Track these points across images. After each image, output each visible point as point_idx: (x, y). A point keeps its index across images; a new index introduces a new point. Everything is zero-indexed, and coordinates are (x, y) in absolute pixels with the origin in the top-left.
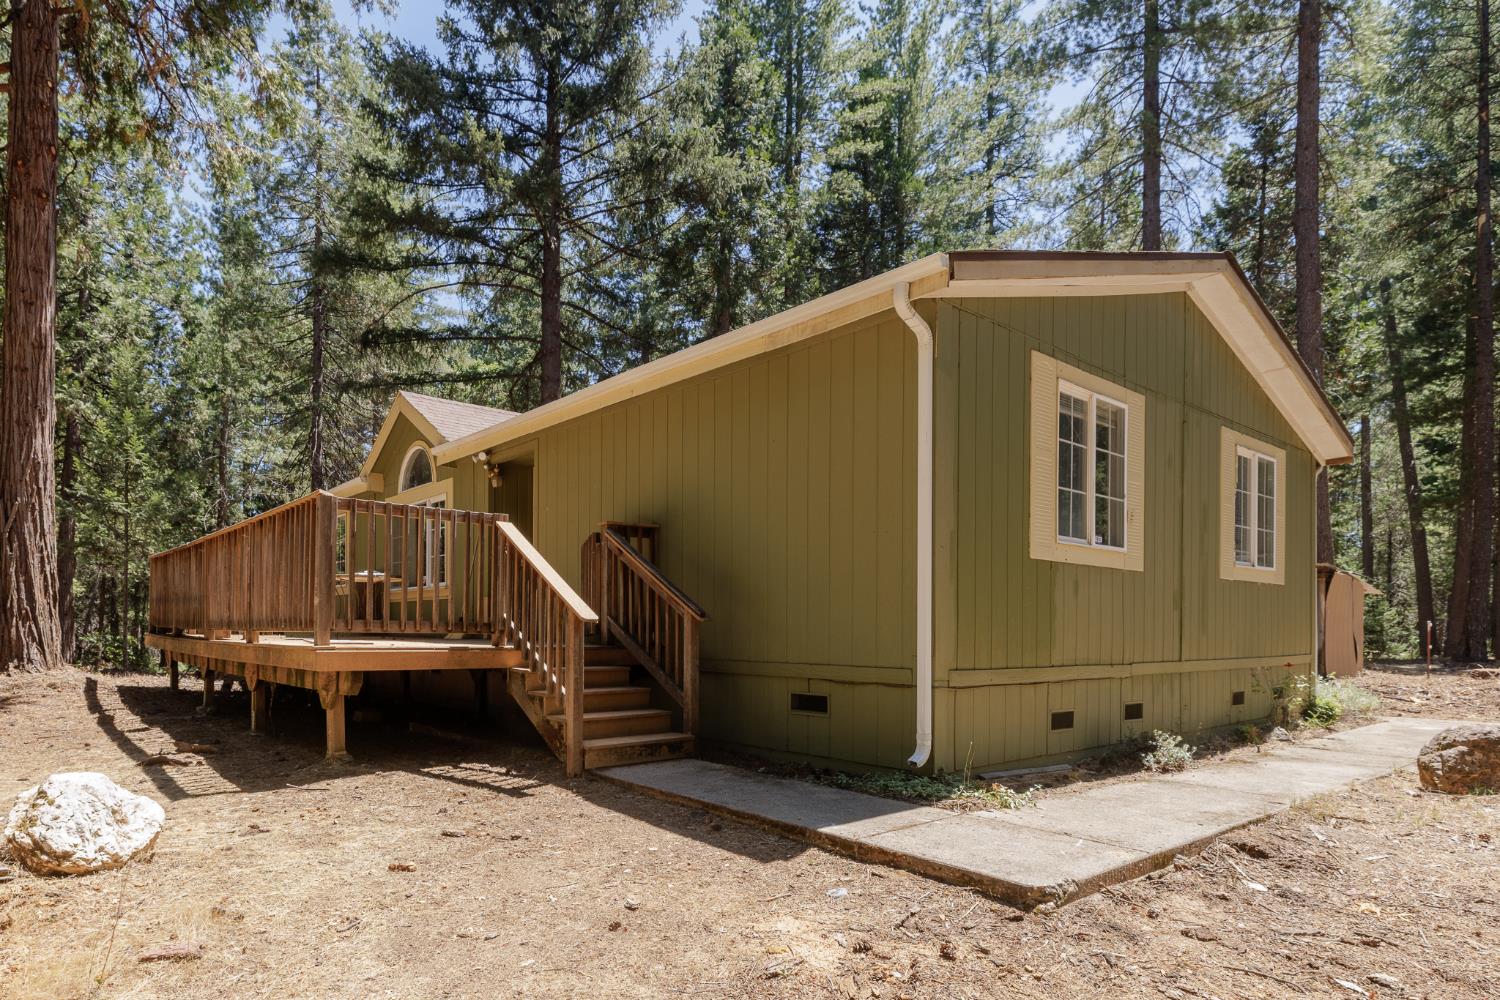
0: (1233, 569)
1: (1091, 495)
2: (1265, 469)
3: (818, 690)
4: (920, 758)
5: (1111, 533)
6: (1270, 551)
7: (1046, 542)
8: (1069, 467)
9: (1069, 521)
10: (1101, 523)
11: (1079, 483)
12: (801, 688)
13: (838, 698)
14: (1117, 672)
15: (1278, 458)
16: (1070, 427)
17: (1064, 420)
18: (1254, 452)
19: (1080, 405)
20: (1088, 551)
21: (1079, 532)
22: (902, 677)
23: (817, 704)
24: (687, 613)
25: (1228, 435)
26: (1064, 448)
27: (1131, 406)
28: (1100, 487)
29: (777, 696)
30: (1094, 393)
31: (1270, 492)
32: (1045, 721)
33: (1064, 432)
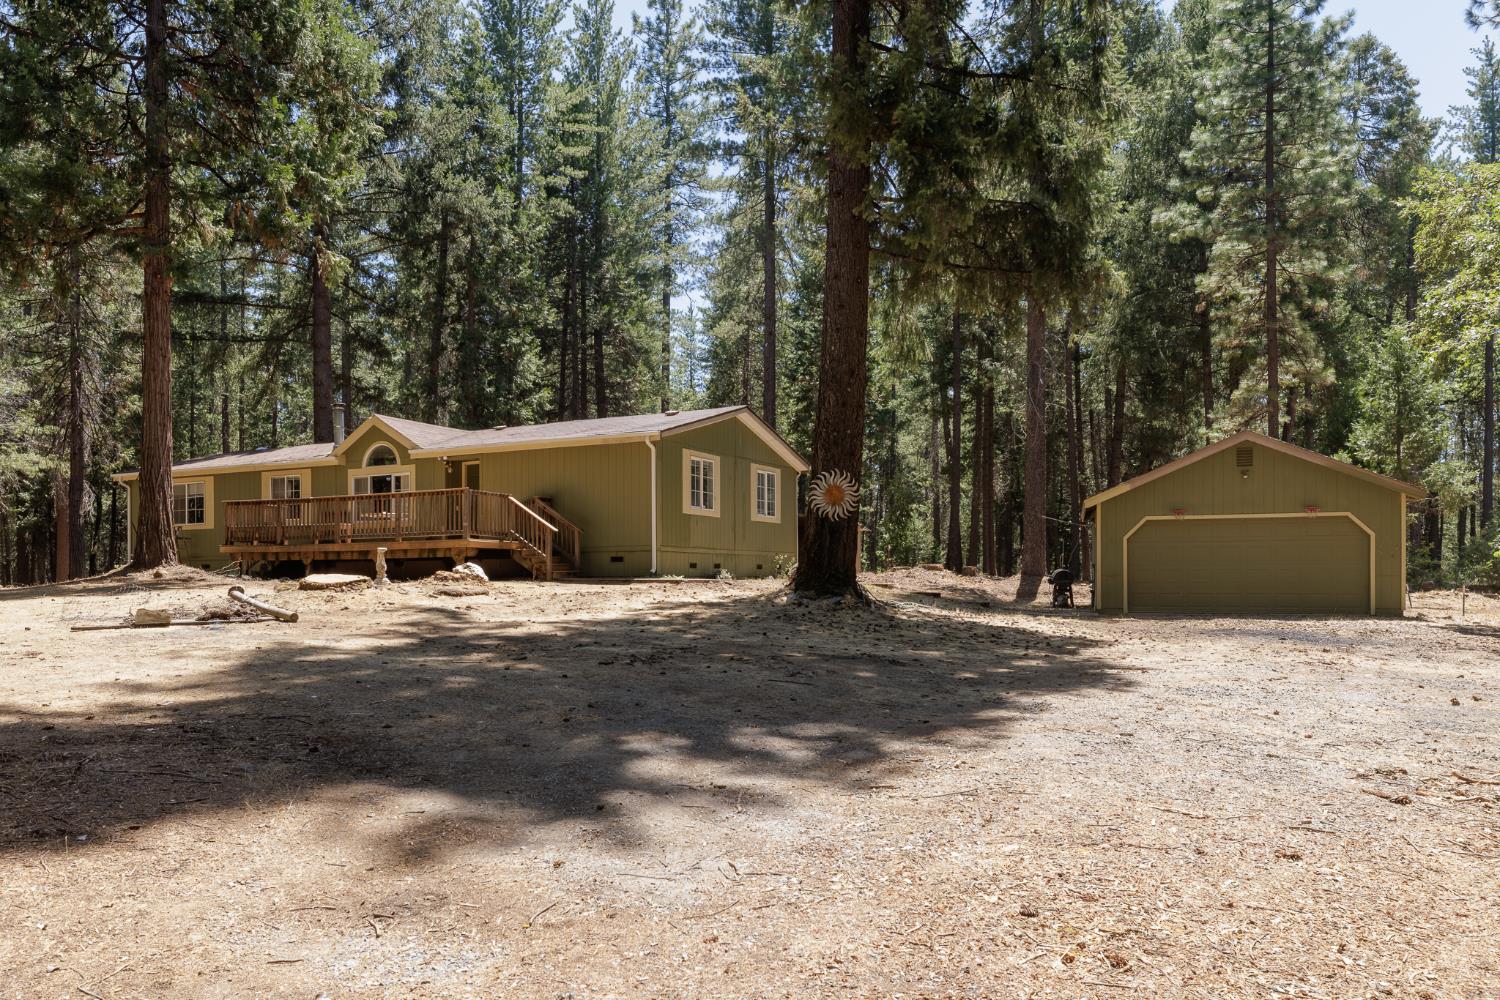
0: (756, 516)
1: (702, 492)
2: (771, 478)
3: (620, 555)
4: (653, 570)
5: (708, 504)
6: (773, 509)
7: (688, 508)
8: (695, 483)
9: (695, 501)
10: (705, 501)
11: (698, 489)
12: (614, 555)
13: (627, 558)
14: (711, 551)
15: (777, 473)
16: (695, 469)
17: (693, 468)
18: (766, 471)
19: (698, 463)
20: (700, 511)
21: (698, 505)
22: (648, 548)
23: (619, 559)
24: (577, 530)
25: (754, 466)
26: (693, 478)
27: (715, 461)
28: (705, 489)
29: (606, 558)
30: (702, 458)
31: (773, 486)
32: (688, 566)
33: (693, 472)
